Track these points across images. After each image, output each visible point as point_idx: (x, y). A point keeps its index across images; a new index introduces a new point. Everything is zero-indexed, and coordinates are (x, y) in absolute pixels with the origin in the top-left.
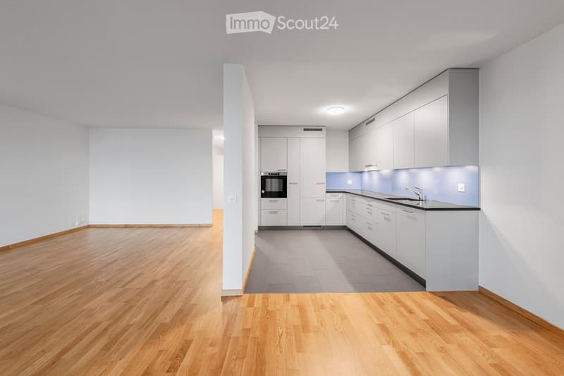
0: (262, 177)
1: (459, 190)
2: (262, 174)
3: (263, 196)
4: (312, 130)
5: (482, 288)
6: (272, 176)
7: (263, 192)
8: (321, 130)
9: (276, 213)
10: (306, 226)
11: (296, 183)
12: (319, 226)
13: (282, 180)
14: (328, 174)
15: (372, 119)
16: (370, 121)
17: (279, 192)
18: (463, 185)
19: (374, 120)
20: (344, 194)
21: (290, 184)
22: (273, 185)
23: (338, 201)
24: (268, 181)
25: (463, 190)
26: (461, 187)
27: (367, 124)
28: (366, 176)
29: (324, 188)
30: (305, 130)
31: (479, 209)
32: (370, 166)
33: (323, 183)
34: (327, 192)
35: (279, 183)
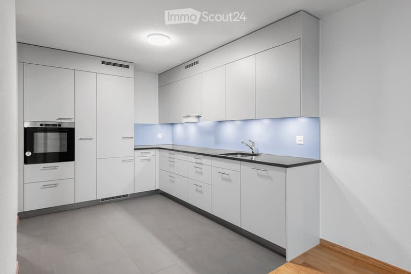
0: (26, 129)
1: (298, 142)
2: (27, 125)
3: (27, 161)
4: (114, 64)
5: (324, 241)
6: (46, 129)
7: (29, 154)
8: (128, 67)
9: (55, 185)
10: (106, 199)
11: (90, 139)
12: (123, 196)
13: (65, 135)
14: (136, 126)
15: (195, 61)
16: (191, 63)
17: (60, 153)
18: (301, 138)
19: (197, 63)
20: (157, 151)
21: (81, 139)
22: (49, 142)
23: (149, 160)
24: (39, 136)
25: (302, 143)
26: (300, 139)
27: (186, 67)
28: (179, 129)
29: (131, 144)
30: (103, 63)
31: (320, 161)
32: (188, 116)
33: (131, 138)
34: (135, 149)
35: (61, 139)
